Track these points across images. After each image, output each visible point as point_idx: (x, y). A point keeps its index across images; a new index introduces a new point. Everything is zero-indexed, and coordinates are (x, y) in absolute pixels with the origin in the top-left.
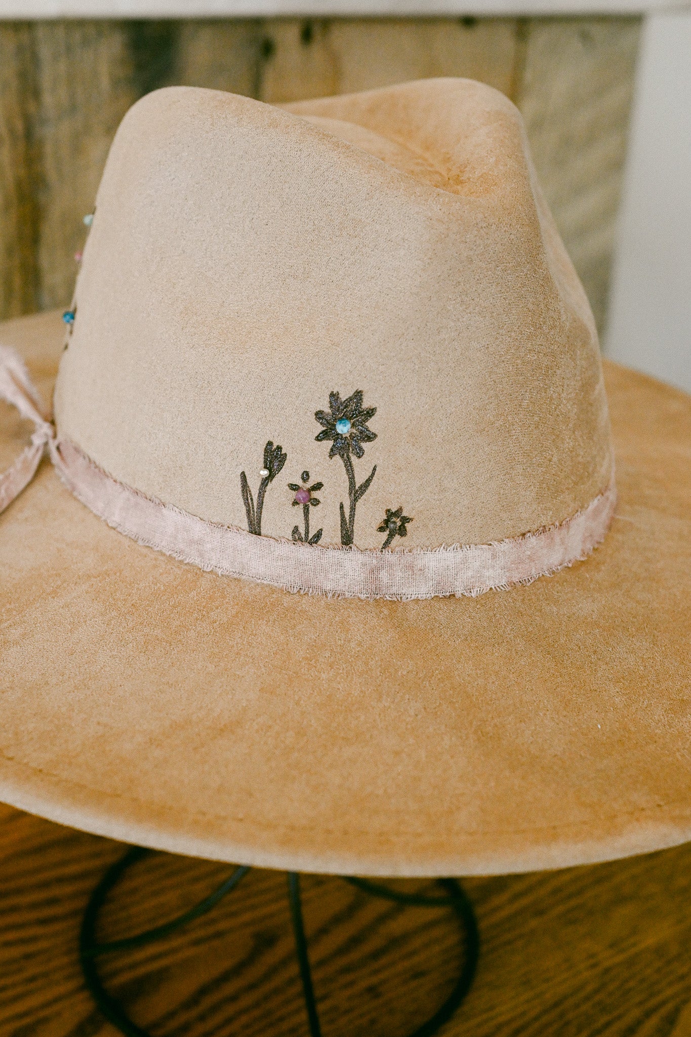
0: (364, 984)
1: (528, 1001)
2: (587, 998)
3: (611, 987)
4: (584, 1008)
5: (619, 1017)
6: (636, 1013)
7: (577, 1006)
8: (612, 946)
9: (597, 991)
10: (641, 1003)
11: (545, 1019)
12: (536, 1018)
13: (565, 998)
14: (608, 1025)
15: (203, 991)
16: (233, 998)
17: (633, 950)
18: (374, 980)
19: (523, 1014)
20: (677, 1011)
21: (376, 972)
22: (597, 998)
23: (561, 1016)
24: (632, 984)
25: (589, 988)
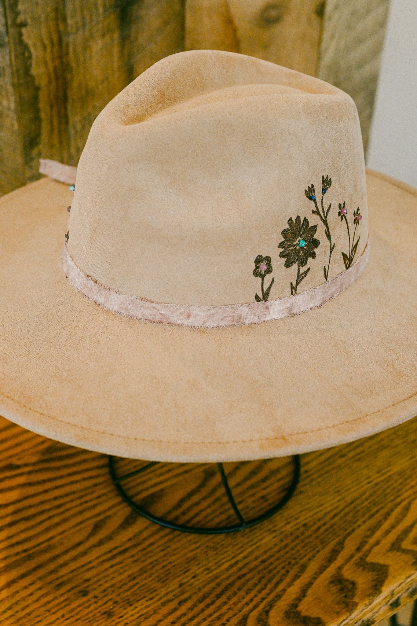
0: (259, 495)
1: (339, 501)
2: (366, 499)
3: (378, 493)
4: (366, 503)
5: (382, 508)
6: (390, 506)
7: (362, 503)
8: (379, 472)
9: (371, 495)
10: (392, 501)
11: (347, 510)
12: (343, 509)
13: (356, 499)
14: (377, 511)
15: (183, 500)
16: (197, 504)
17: (389, 474)
18: (264, 492)
19: (337, 507)
20: (410, 504)
21: (265, 489)
22: (371, 499)
23: (355, 508)
24: (388, 491)
25: (368, 494)
